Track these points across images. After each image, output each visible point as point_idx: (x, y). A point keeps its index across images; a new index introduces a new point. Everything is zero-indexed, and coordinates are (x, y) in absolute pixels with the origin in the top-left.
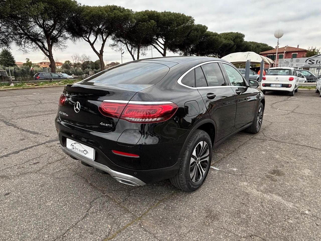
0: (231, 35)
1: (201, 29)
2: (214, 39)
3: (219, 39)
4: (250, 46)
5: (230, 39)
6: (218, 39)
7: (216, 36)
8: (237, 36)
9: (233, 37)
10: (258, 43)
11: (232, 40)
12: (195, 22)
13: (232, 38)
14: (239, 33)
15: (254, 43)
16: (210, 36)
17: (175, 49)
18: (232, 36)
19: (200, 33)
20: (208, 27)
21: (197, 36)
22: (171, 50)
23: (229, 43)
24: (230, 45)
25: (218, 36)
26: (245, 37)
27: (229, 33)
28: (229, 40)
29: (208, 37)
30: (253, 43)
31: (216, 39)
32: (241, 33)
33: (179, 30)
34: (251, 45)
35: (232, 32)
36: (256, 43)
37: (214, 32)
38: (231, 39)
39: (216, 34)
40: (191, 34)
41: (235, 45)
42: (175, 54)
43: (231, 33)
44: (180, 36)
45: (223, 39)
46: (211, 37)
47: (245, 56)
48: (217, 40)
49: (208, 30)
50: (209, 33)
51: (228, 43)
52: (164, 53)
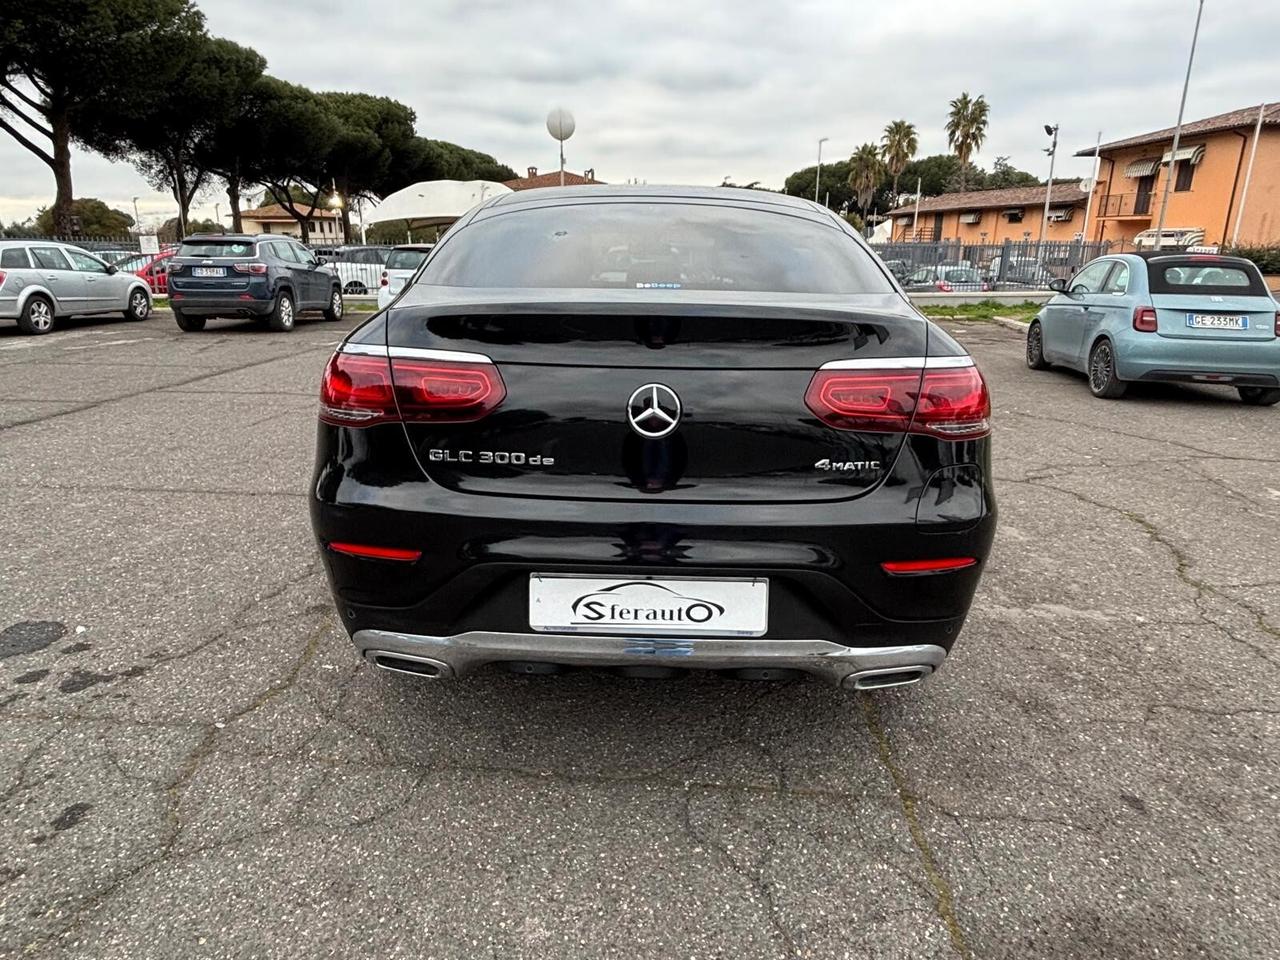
0: (363, 104)
1: (238, 61)
2: (301, 114)
3: (323, 115)
4: (439, 160)
5: (362, 120)
6: (316, 116)
7: (306, 101)
8: (388, 114)
9: (375, 117)
10: (463, 150)
11: (370, 128)
12: (207, 26)
13: (369, 116)
14: (393, 101)
15: (450, 148)
16: (281, 98)
17: (114, 140)
18: (369, 110)
19: (237, 79)
20: (266, 57)
21: (223, 93)
22: (86, 142)
23: (362, 136)
24: (366, 146)
25: (315, 101)
26: (417, 120)
27: (354, 97)
28: (358, 125)
29: (272, 101)
30: (445, 145)
31: (309, 115)
32: (402, 102)
33: (133, 51)
34: (440, 156)
35: (364, 92)
36: (458, 149)
37: (294, 83)
38: (366, 120)
39: (303, 95)
40: (192, 77)
41: (388, 150)
42: (112, 161)
43: (363, 97)
44: (141, 78)
45: (337, 122)
46: (286, 102)
47: (474, 195)
48: (315, 121)
49: (265, 73)
50: (273, 85)
51: (358, 140)
52: (56, 155)
